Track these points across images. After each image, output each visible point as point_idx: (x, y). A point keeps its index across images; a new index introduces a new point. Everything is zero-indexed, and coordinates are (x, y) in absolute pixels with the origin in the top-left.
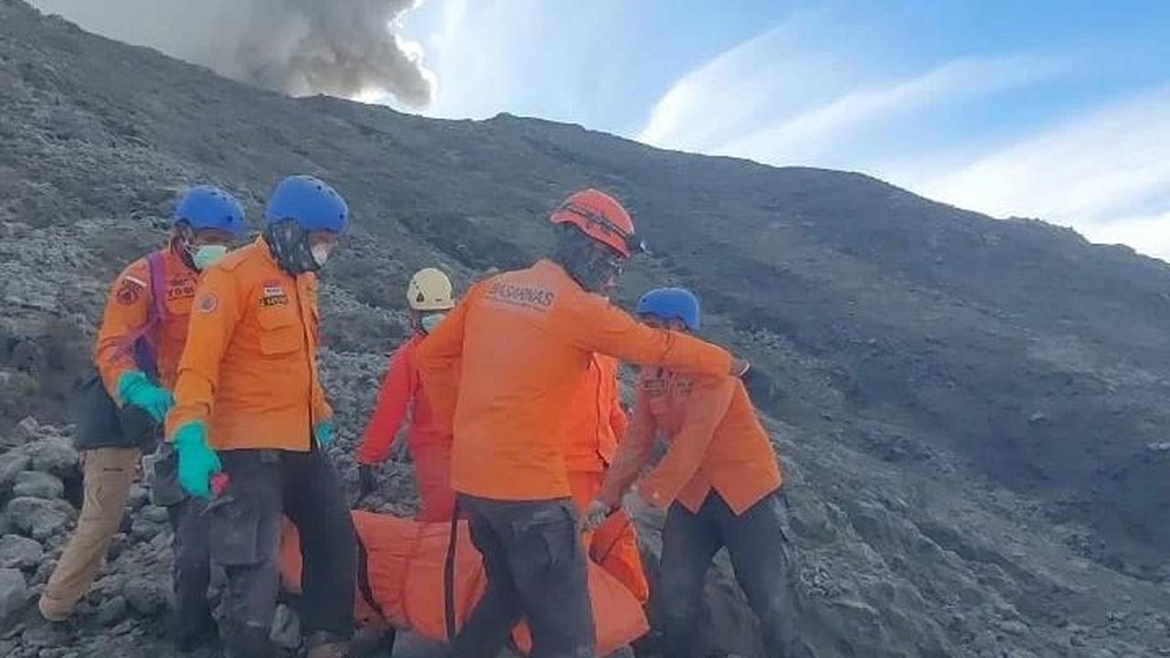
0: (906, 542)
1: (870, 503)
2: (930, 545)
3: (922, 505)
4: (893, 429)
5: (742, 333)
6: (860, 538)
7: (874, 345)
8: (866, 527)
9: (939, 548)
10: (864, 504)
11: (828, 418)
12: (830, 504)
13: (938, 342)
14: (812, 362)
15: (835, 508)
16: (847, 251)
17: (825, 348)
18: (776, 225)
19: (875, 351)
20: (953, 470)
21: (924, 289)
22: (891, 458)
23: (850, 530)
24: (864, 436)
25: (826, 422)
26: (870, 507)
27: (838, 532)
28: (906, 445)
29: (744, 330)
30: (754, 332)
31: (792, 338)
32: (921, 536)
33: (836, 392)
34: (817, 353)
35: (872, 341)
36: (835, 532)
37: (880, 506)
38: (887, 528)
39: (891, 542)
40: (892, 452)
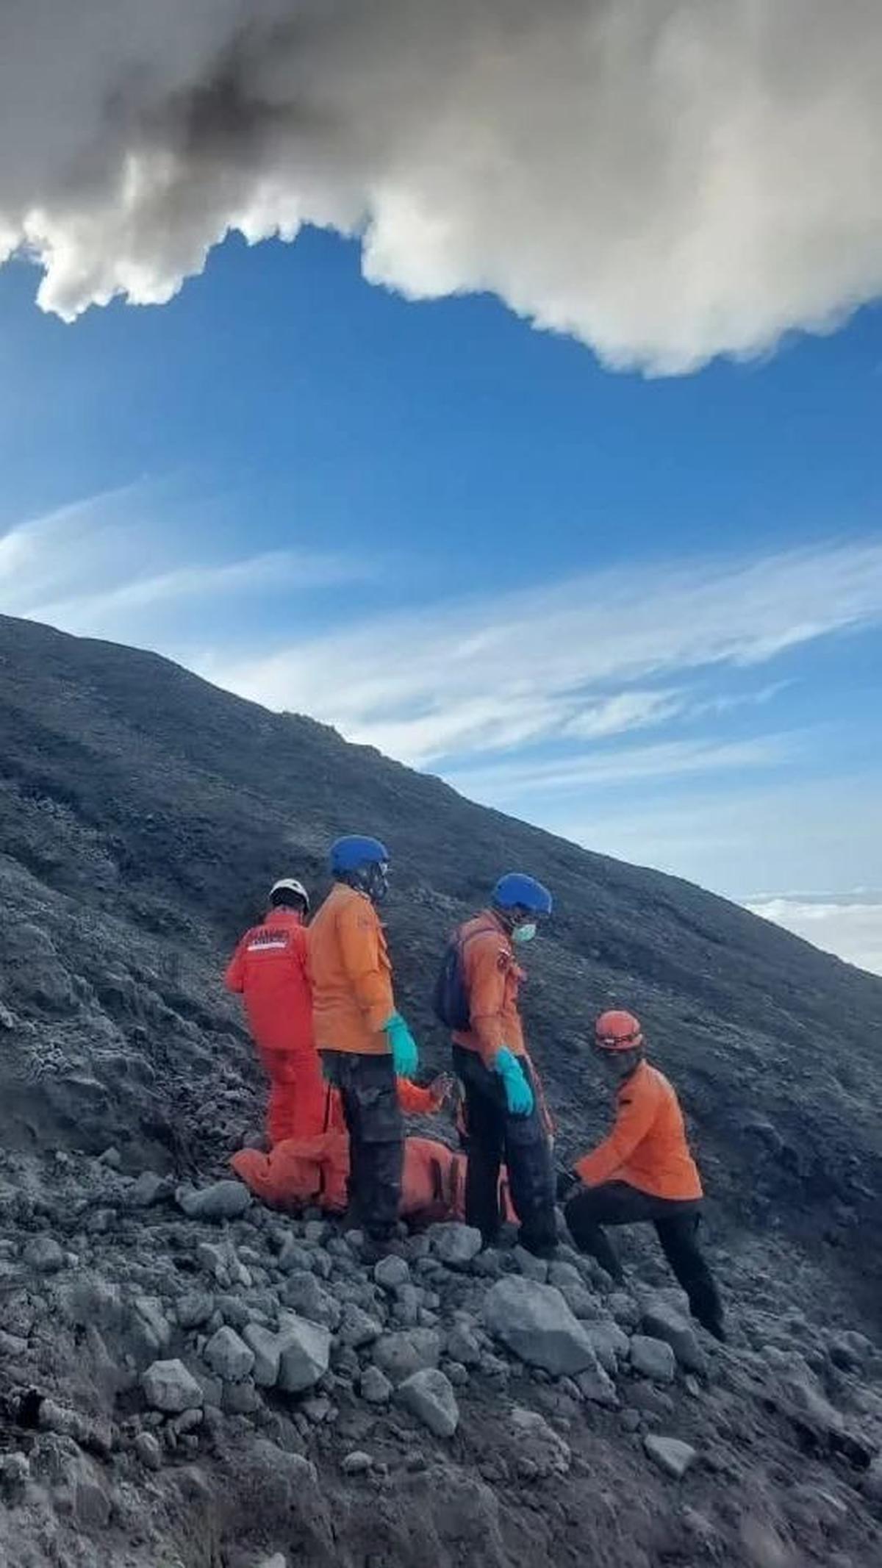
0: (149, 1013)
1: (119, 975)
2: (173, 1016)
3: (174, 975)
4: (160, 902)
5: (26, 799)
6: (103, 1011)
7: (150, 821)
8: (111, 1000)
9: (180, 1018)
10: (114, 977)
11: (100, 889)
12: (77, 977)
13: (208, 821)
14: (93, 834)
15: (83, 981)
16: (137, 727)
17: (106, 820)
18: (69, 695)
19: (150, 826)
20: (209, 941)
21: (201, 771)
22: (155, 929)
23: (95, 1003)
24: (132, 907)
25: (98, 893)
26: (118, 978)
27: (82, 1005)
28: (170, 918)
29: (29, 797)
30: (38, 800)
31: (75, 809)
32: (165, 1008)
33: (111, 864)
34: (97, 826)
35: (150, 816)
36: (78, 1004)
37: (128, 978)
38: (132, 999)
39: (135, 1013)
40: (157, 923)
